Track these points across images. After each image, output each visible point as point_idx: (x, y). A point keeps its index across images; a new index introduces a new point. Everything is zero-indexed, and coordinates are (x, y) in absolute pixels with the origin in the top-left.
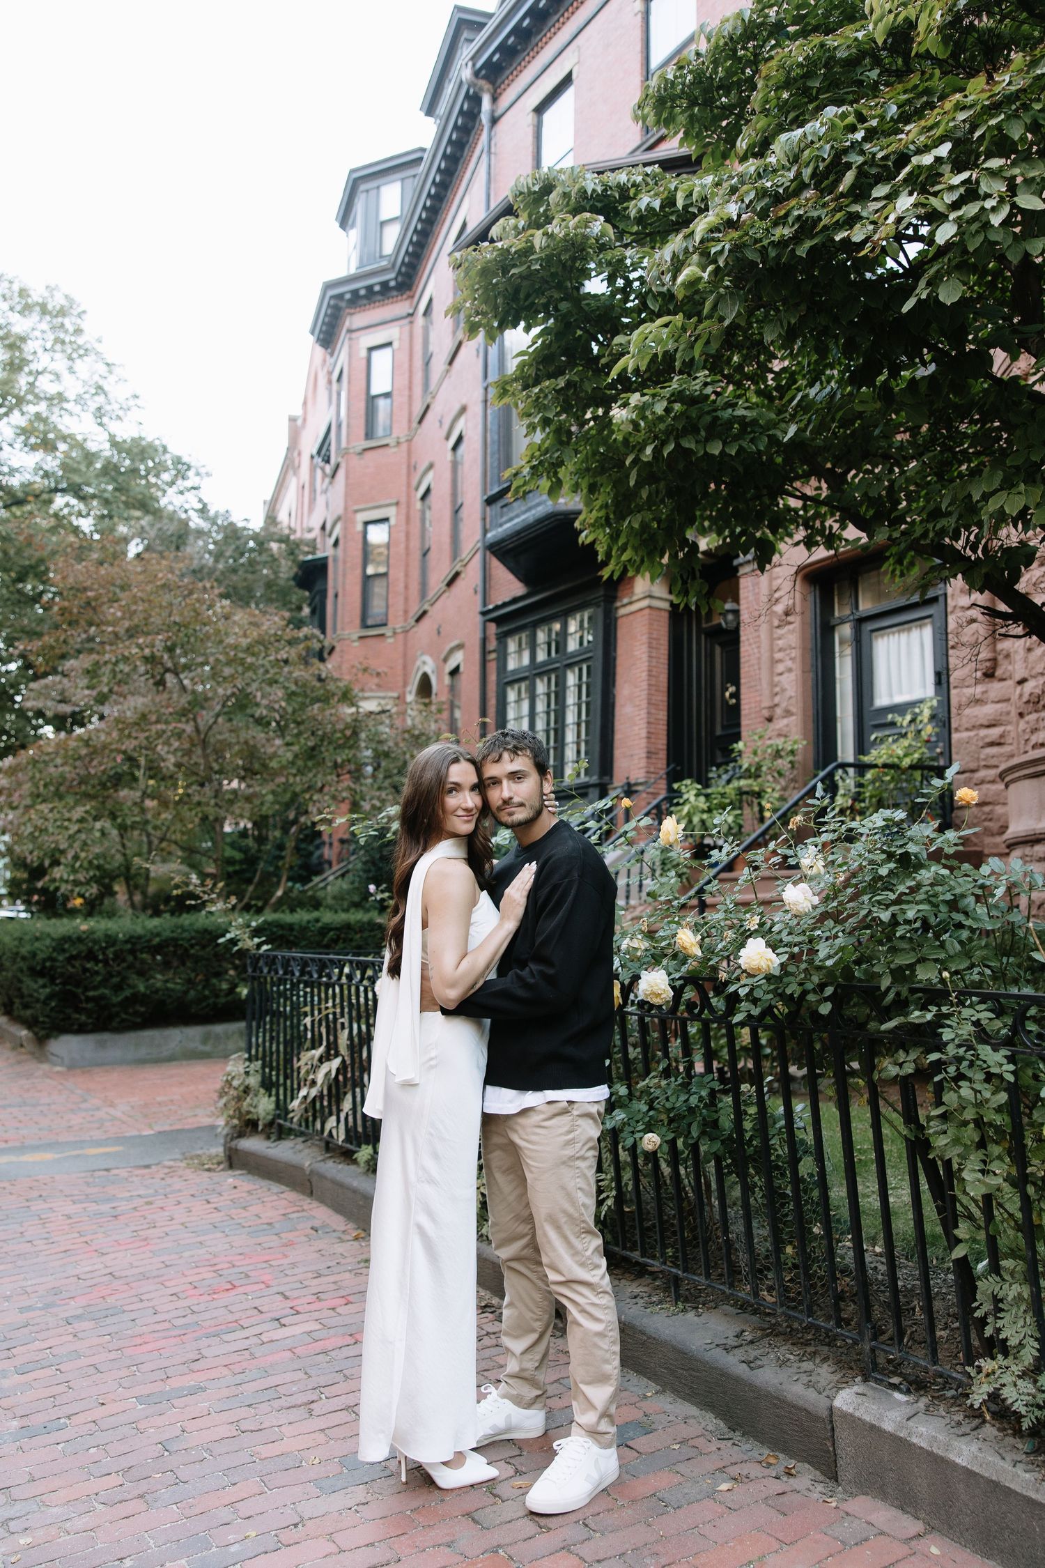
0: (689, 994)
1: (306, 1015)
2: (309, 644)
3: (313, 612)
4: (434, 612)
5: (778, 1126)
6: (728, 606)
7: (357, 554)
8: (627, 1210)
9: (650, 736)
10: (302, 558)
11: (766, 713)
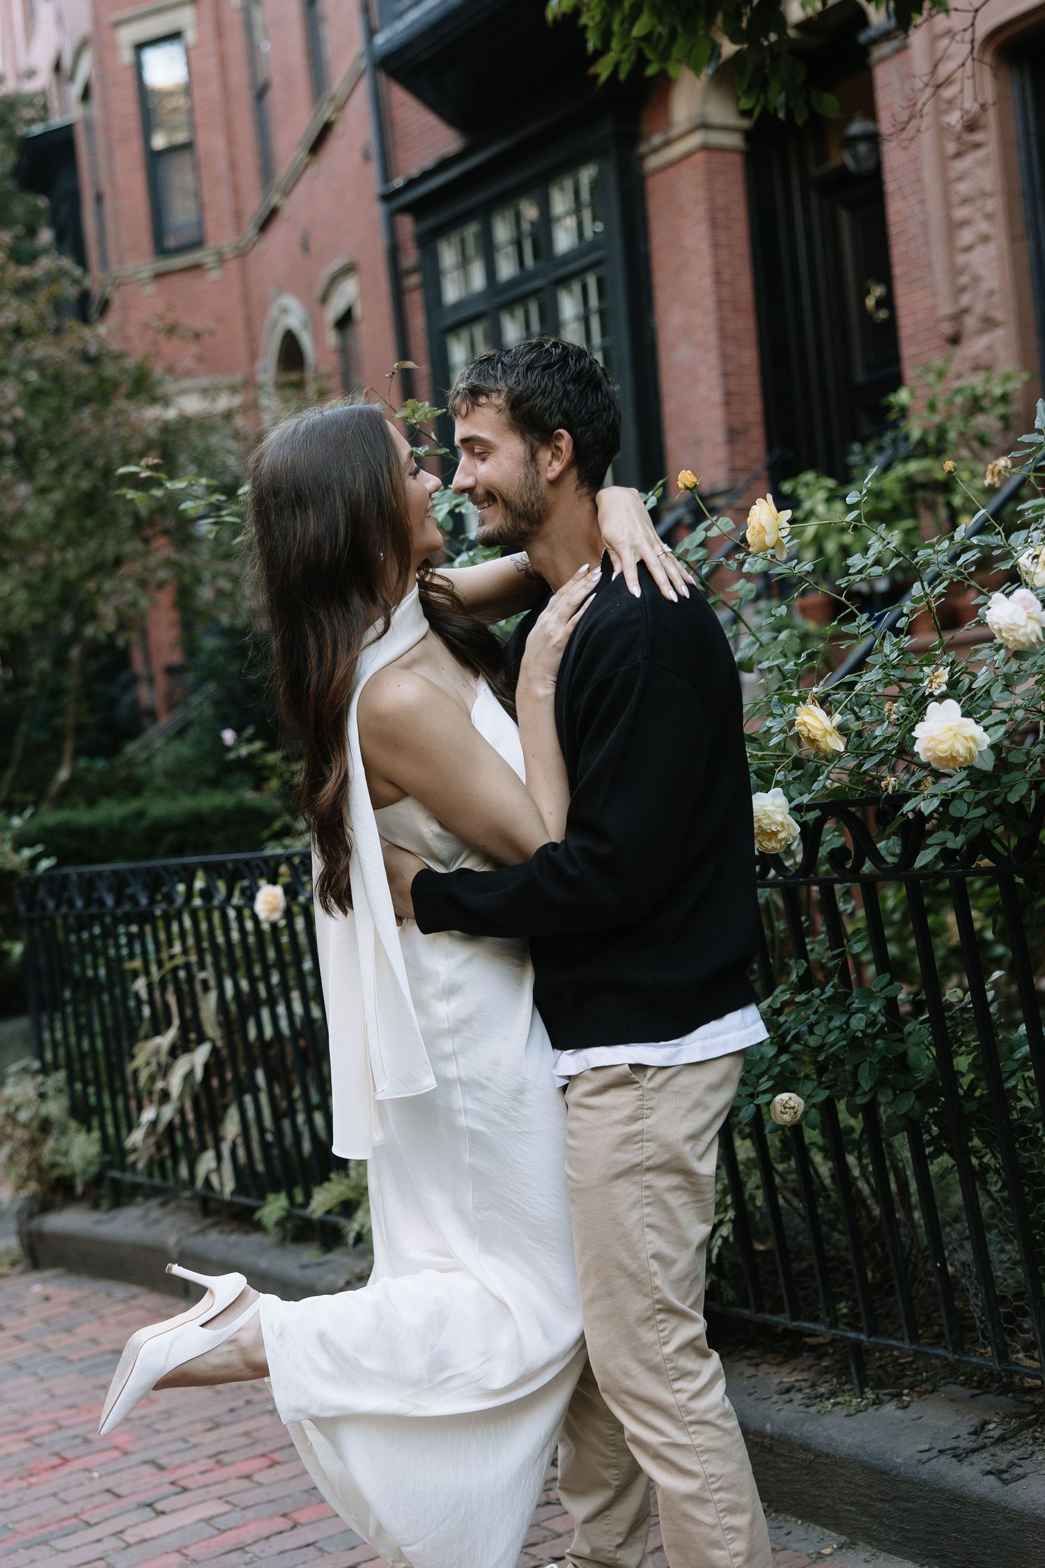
0: (833, 838)
1: (135, 975)
2: (55, 289)
3: (60, 238)
4: (294, 208)
5: (1018, 1055)
6: (856, 128)
7: (127, 108)
8: (761, 1248)
9: (729, 399)
10: (22, 131)
11: (947, 329)
